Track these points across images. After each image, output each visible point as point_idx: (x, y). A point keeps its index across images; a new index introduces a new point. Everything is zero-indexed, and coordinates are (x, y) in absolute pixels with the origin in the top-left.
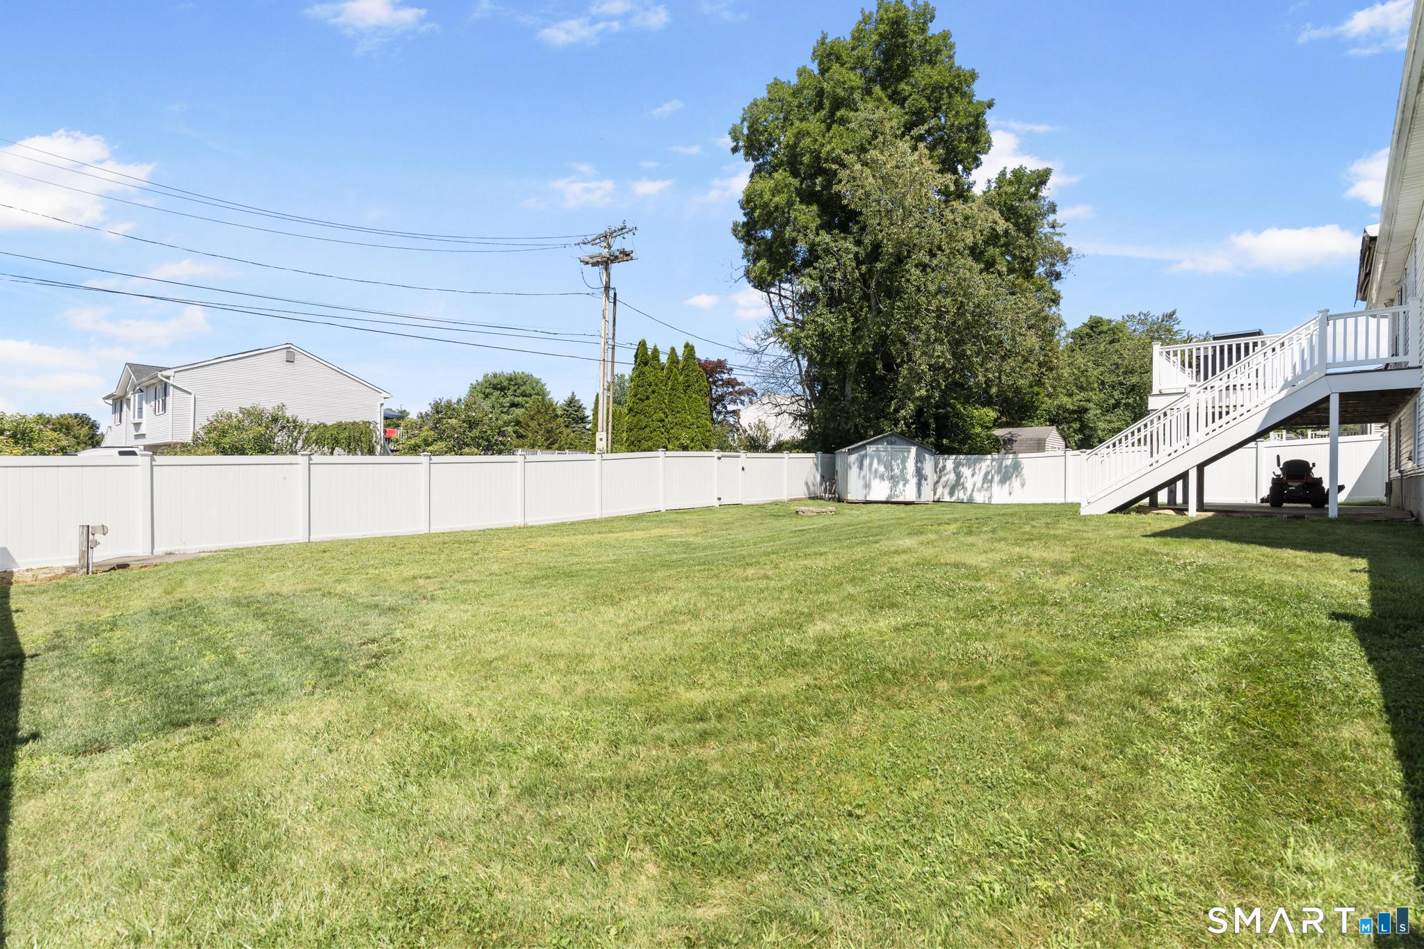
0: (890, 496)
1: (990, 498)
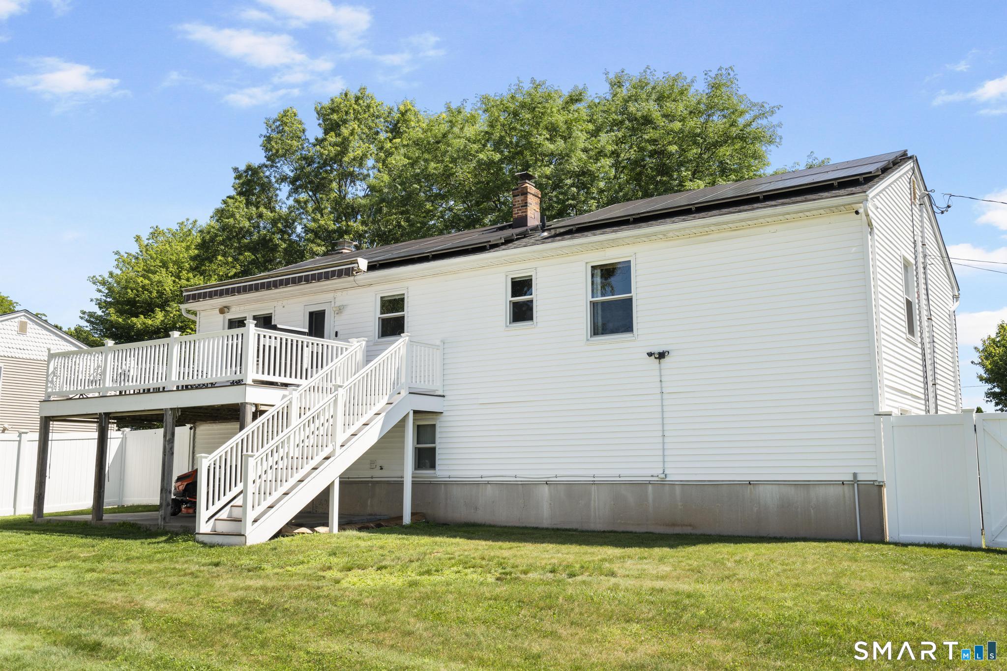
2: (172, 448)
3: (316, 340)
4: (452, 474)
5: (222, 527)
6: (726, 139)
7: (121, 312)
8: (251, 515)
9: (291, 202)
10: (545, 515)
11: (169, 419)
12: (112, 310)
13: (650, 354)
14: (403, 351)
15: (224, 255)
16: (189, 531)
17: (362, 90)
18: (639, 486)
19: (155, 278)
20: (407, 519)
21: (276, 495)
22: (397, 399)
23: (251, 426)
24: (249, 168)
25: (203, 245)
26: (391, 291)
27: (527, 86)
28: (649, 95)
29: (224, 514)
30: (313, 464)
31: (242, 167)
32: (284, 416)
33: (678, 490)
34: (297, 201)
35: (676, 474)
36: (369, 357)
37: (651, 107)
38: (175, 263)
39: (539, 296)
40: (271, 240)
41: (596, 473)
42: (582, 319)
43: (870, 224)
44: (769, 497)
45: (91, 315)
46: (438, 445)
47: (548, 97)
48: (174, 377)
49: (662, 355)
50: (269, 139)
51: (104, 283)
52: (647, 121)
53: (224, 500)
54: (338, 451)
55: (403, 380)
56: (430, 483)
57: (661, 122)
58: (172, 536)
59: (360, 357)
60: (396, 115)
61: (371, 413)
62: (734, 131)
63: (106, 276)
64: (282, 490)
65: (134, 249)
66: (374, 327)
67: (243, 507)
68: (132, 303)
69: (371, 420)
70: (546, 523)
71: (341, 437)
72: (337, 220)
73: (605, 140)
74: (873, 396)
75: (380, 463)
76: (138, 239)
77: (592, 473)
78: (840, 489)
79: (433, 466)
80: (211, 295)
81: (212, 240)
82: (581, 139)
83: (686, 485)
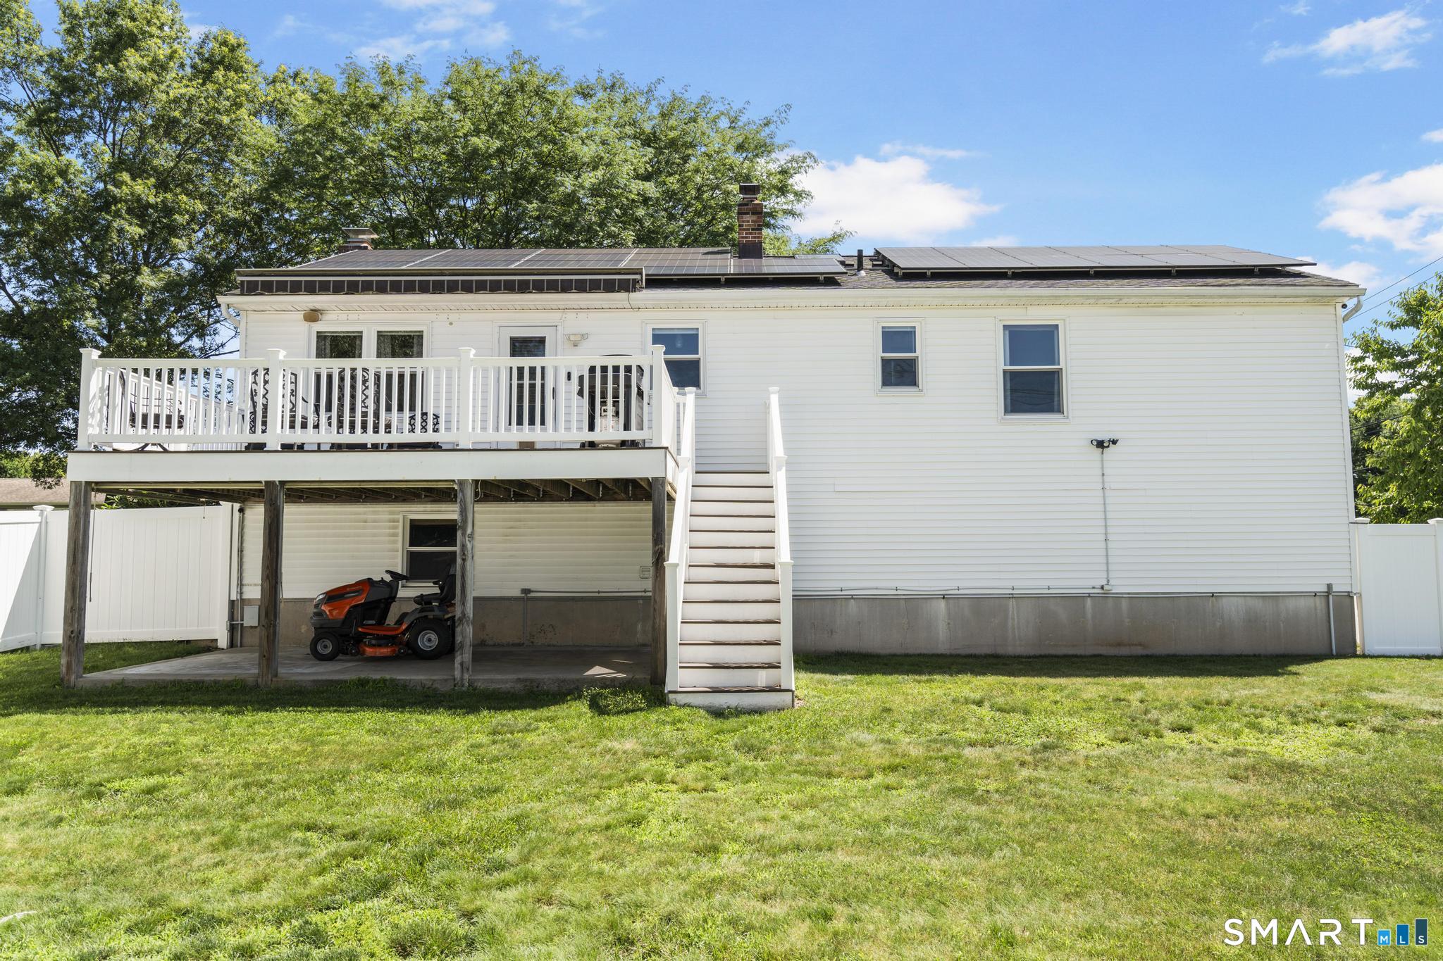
10: (941, 639)
18: (1074, 600)
26: (672, 321)
33: (1124, 604)
35: (1122, 585)
39: (928, 356)
41: (1015, 584)
44: (1234, 610)
70: (943, 648)
74: (1347, 502)
77: (1009, 584)
78: (1311, 601)
83: (1134, 598)
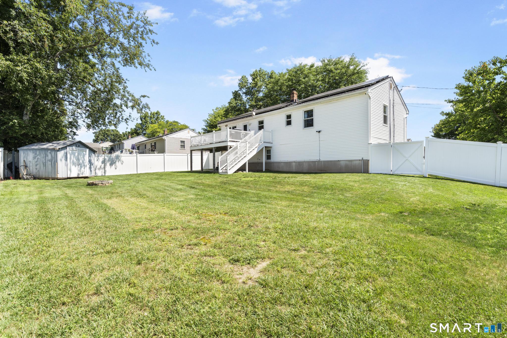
0: (79, 174)
1: (105, 173)
2: (215, 156)
3: (245, 132)
4: (274, 160)
5: (224, 171)
6: (353, 74)
7: (210, 128)
8: (229, 168)
9: (246, 99)
10: (294, 169)
11: (214, 150)
12: (208, 127)
13: (317, 132)
14: (262, 133)
15: (231, 113)
16: (218, 172)
17: (261, 68)
18: (314, 162)
19: (217, 119)
20: (264, 170)
21: (234, 164)
22: (261, 144)
23: (229, 150)
24: (235, 91)
25: (226, 111)
26: (261, 119)
27: (298, 65)
28: (332, 64)
29: (224, 168)
30: (242, 158)
31: (234, 91)
32: (236, 148)
33: (323, 163)
34: (247, 98)
35: (322, 159)
36: (255, 134)
37: (332, 67)
38: (221, 115)
39: (293, 119)
40: (241, 109)
41: (305, 159)
42: (302, 123)
43: (369, 97)
44: (343, 163)
45: (204, 129)
46: (271, 154)
47: (304, 66)
48: (214, 141)
49: (319, 132)
50: (239, 84)
51: (206, 121)
52: (331, 71)
53: (224, 166)
54: (247, 155)
55: (262, 139)
56: (270, 163)
57: (334, 71)
58: (215, 173)
59: (253, 134)
60: (270, 74)
61: (255, 147)
62: (356, 71)
63: (206, 119)
64: (235, 163)
65: (212, 112)
66: (257, 128)
67: (227, 167)
68: (212, 125)
69: (255, 149)
70: (294, 171)
71: (248, 152)
72: (256, 102)
73: (320, 77)
74: (368, 139)
75: (259, 158)
76: (213, 110)
77: (304, 159)
78: (359, 162)
79: (270, 159)
80: (223, 122)
81: (228, 109)
82: (312, 77)
83: (324, 162)
